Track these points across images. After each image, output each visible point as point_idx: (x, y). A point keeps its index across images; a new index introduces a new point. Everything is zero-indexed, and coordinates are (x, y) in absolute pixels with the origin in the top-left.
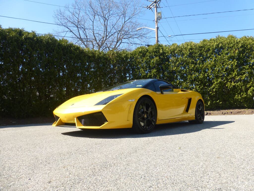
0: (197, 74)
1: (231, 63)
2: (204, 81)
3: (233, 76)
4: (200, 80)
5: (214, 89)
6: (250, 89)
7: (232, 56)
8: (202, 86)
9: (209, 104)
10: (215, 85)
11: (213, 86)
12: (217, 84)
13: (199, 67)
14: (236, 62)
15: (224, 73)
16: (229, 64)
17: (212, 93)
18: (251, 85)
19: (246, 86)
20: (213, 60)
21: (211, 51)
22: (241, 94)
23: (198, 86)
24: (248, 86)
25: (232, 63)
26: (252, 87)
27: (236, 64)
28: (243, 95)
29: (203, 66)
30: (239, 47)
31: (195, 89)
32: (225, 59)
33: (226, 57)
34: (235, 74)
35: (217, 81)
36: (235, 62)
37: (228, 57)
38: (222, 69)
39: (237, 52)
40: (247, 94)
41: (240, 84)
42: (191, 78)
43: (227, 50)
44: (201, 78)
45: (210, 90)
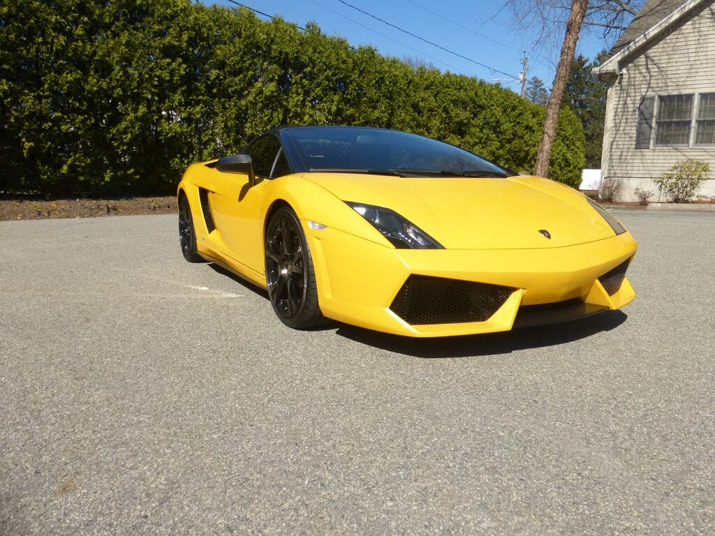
0: (78, 74)
1: (169, 64)
4: (85, 98)
6: (208, 147)
7: (173, 47)
9: (107, 179)
10: (131, 120)
11: (123, 125)
12: (136, 119)
13: (82, 52)
15: (153, 90)
16: (166, 69)
17: (118, 147)
18: (210, 137)
22: (188, 158)
25: (174, 65)
27: (183, 72)
29: (95, 52)
30: (188, 25)
32: (156, 48)
33: (157, 43)
35: (135, 110)
36: (179, 65)
37: (164, 44)
38: (151, 78)
39: (185, 37)
42: (57, 84)
43: (160, 23)
44: (89, 92)
45: (114, 135)
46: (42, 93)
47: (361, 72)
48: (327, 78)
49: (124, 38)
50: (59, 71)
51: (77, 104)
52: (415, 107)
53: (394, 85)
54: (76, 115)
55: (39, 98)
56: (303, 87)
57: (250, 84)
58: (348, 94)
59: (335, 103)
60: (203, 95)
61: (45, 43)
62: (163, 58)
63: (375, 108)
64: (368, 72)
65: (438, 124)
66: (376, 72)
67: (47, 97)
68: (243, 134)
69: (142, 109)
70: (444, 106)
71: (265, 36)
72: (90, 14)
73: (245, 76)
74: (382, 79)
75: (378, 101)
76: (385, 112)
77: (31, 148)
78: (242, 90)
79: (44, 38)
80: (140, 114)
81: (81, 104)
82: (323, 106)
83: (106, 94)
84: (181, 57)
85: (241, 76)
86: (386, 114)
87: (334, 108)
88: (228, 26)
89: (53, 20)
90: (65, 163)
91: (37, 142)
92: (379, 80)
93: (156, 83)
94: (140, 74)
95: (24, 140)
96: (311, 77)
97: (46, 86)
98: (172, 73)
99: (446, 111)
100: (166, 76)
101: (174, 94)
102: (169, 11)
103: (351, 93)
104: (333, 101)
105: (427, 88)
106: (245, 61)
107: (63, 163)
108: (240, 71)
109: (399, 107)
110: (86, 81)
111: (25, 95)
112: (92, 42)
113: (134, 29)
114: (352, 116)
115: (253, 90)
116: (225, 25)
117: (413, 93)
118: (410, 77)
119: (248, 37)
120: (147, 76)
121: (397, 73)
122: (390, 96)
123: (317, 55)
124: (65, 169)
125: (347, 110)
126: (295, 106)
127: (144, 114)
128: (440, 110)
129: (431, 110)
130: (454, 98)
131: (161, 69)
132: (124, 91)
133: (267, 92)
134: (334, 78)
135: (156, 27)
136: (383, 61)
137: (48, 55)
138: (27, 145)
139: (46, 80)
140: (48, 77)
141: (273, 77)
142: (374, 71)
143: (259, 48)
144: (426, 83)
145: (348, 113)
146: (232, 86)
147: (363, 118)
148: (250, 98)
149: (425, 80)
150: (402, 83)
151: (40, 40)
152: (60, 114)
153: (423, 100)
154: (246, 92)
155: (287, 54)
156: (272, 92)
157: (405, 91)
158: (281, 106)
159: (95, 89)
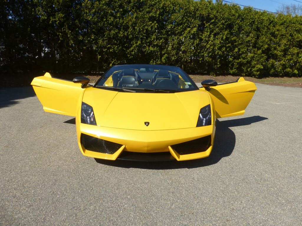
0: (117, 31)
1: (151, 24)
2: (123, 40)
3: (151, 39)
4: (119, 39)
5: (133, 51)
6: (164, 56)
7: (153, 17)
8: (120, 47)
10: (134, 47)
11: (132, 48)
12: (136, 46)
13: (119, 23)
14: (157, 24)
15: (144, 35)
16: (150, 26)
17: (130, 57)
18: (165, 52)
19: (161, 53)
20: (134, 17)
21: (132, 4)
22: (156, 60)
24: (163, 53)
26: (166, 55)
27: (156, 27)
28: (157, 61)
29: (123, 22)
31: (113, 49)
32: (147, 18)
33: (147, 16)
34: (154, 38)
35: (136, 43)
36: (155, 24)
37: (149, 16)
38: (143, 30)
39: (158, 13)
40: (161, 61)
41: (156, 50)
42: (109, 35)
43: (149, 8)
44: (120, 37)
45: (128, 52)
47: (243, 19)
48: (223, 24)
49: (135, 16)
50: (110, 30)
51: (116, 42)
52: (273, 34)
53: (261, 24)
54: (115, 46)
55: (103, 40)
56: (210, 29)
57: (185, 29)
58: (233, 30)
59: (225, 35)
60: (164, 35)
61: (106, 21)
62: (149, 22)
63: (248, 36)
64: (247, 19)
65: (285, 42)
66: (250, 18)
67: (106, 40)
68: (181, 50)
69: (139, 42)
70: (291, 33)
71: (193, 8)
72: (123, 8)
73: (183, 26)
74: (254, 22)
75: (250, 32)
76: (254, 37)
77: (100, 58)
78: (182, 32)
79: (106, 19)
80: (138, 44)
81: (117, 42)
82: (219, 37)
83: (127, 37)
84: (156, 21)
85: (182, 26)
86: (254, 39)
87: (224, 37)
88: (178, 5)
89: (109, 12)
90: (111, 63)
91: (102, 56)
92: (251, 22)
93: (145, 32)
94: (139, 29)
95: (98, 55)
96: (215, 24)
97: (106, 36)
98: (152, 28)
99: (291, 35)
100: (150, 29)
101: (152, 36)
102: (153, 3)
103: (235, 30)
104: (224, 34)
105: (282, 24)
106: (184, 19)
108: (181, 24)
109: (262, 35)
110: (119, 33)
111: (99, 39)
112: (123, 18)
113: (139, 11)
114: (235, 40)
115: (186, 32)
116: (177, 5)
117: (271, 28)
118: (272, 19)
119: (186, 9)
120: (142, 29)
121: (264, 18)
122: (258, 29)
123: (218, 13)
124: (111, 65)
125: (232, 38)
126: (205, 37)
127: (139, 44)
128: (288, 35)
129: (282, 35)
130: (297, 29)
131: (148, 26)
132: (133, 36)
133: (192, 32)
134: (226, 24)
135: (147, 10)
136: (257, 13)
137: (107, 25)
138: (99, 57)
139: (106, 34)
140: (106, 33)
141: (196, 25)
142: (249, 18)
143: (191, 13)
144: (281, 22)
145: (232, 39)
146: (177, 31)
147: (241, 41)
148: (184, 35)
149: (281, 20)
150: (266, 23)
151: (105, 20)
152: (110, 46)
153: (278, 30)
154: (183, 33)
155: (203, 15)
156: (194, 32)
157: (267, 27)
158: (199, 38)
159: (122, 36)
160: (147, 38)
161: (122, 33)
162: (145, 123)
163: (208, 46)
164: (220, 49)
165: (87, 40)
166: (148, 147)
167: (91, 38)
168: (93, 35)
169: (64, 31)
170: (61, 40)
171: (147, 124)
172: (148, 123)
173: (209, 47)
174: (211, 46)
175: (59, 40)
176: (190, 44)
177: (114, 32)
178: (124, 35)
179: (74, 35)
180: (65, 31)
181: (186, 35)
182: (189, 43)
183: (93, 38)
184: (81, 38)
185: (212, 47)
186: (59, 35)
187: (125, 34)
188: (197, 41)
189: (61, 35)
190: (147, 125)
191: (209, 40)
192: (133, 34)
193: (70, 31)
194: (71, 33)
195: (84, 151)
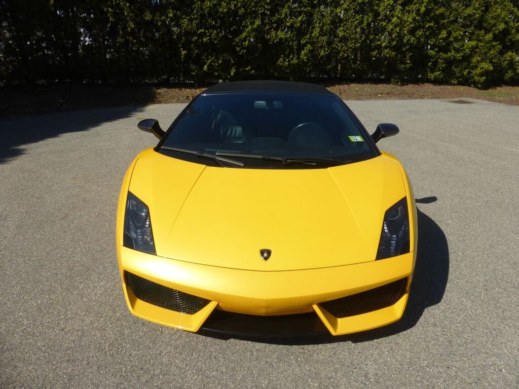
0: (215, 1)
2: (227, 20)
3: (281, 16)
4: (219, 18)
5: (245, 41)
6: (305, 48)
8: (222, 33)
9: (232, 74)
10: (248, 32)
11: (244, 35)
12: (253, 30)
15: (266, 7)
17: (240, 51)
18: (308, 40)
19: (299, 43)
22: (289, 57)
23: (215, 32)
24: (303, 42)
26: (309, 46)
28: (292, 58)
31: (208, 38)
34: (286, 13)
35: (252, 23)
40: (299, 58)
41: (290, 37)
42: (202, 9)
44: (221, 12)
45: (237, 42)
46: (193, 17)
50: (203, 1)
51: (214, 23)
52: (516, 2)
54: (212, 31)
55: (191, 20)
59: (425, 4)
60: (305, 7)
63: (467, 6)
67: (196, 19)
68: (336, 36)
69: (258, 22)
76: (479, 9)
80: (255, 26)
81: (216, 22)
82: (412, 8)
83: (235, 13)
86: (479, 11)
87: (423, 9)
90: (205, 63)
91: (190, 50)
93: (268, 1)
95: (182, 49)
97: (195, 12)
101: (283, 9)
104: (423, 3)
107: (204, 64)
109: (495, 3)
110: (220, 5)
111: (183, 19)
114: (442, 15)
124: (205, 68)
125: (438, 10)
126: (385, 9)
127: (258, 26)
132: (246, 10)
138: (184, 52)
139: (195, 7)
140: (196, 5)
145: (437, 12)
147: (454, 16)
148: (345, 6)
152: (203, 30)
154: (342, 1)
158: (372, 10)
159: (225, 10)
160: (272, 14)
161: (225, 4)
162: (262, 252)
163: (391, 27)
164: (412, 32)
165: (161, 21)
166: (267, 307)
167: (167, 17)
168: (171, 10)
169: (116, 4)
170: (112, 22)
171: (266, 254)
172: (269, 252)
173: (392, 30)
174: (396, 26)
175: (108, 21)
176: (356, 23)
177: (210, 3)
178: (229, 8)
179: (136, 11)
180: (119, 4)
181: (348, 6)
182: (354, 22)
183: (172, 16)
184: (148, 17)
185: (398, 29)
186: (108, 11)
187: (230, 6)
188: (368, 18)
189: (110, 12)
190: (266, 259)
191: (393, 16)
192: (246, 7)
193: (128, 4)
194: (130, 7)
195: (133, 304)
